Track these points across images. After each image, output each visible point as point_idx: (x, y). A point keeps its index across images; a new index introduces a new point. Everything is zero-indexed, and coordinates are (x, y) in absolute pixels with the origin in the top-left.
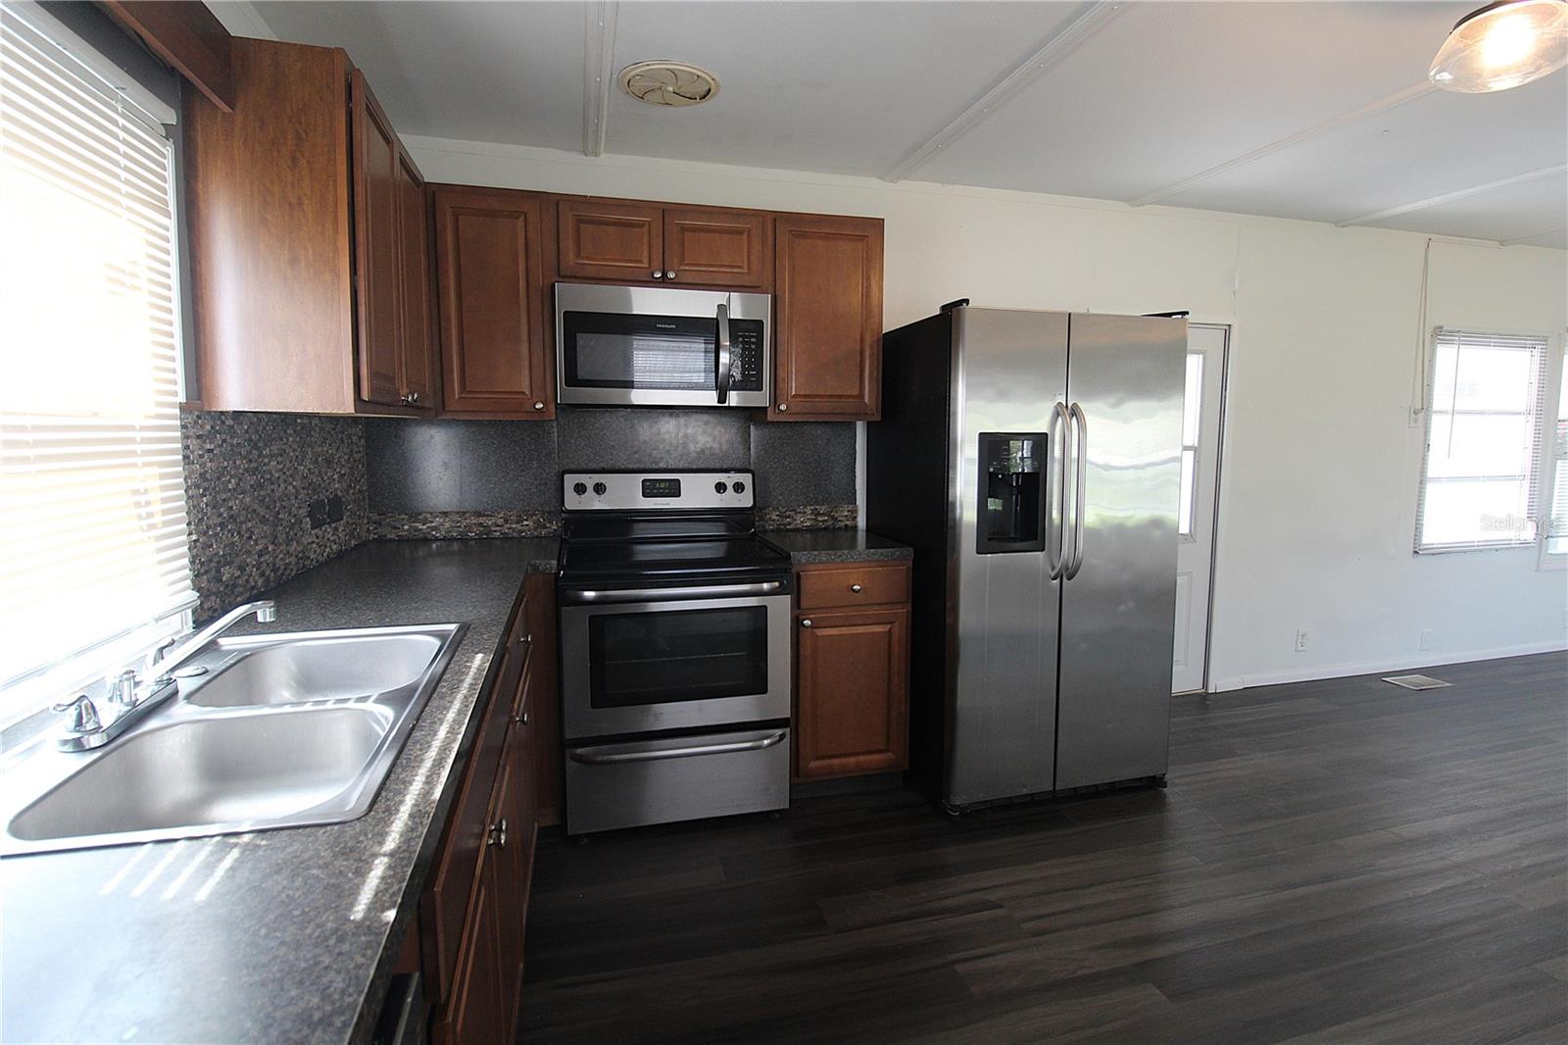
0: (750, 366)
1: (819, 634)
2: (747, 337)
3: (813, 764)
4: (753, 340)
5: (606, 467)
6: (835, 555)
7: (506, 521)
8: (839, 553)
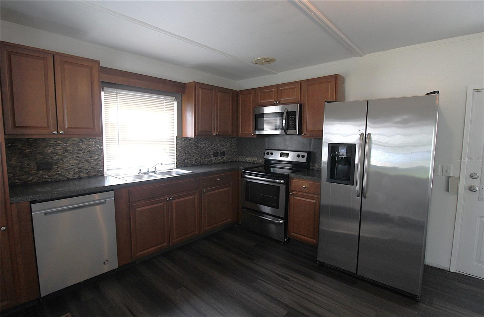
0: (293, 124)
1: (295, 198)
2: (292, 116)
3: (292, 234)
4: (294, 116)
5: (275, 149)
6: (301, 176)
7: (257, 160)
8: (302, 176)
